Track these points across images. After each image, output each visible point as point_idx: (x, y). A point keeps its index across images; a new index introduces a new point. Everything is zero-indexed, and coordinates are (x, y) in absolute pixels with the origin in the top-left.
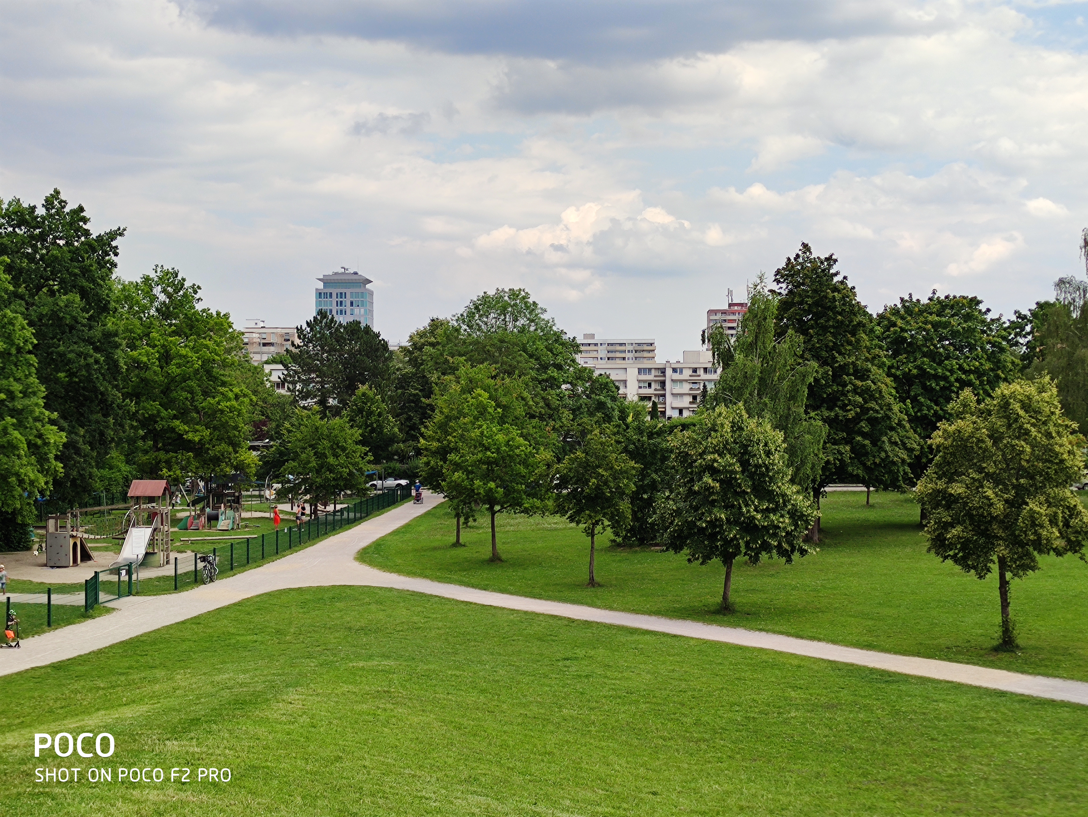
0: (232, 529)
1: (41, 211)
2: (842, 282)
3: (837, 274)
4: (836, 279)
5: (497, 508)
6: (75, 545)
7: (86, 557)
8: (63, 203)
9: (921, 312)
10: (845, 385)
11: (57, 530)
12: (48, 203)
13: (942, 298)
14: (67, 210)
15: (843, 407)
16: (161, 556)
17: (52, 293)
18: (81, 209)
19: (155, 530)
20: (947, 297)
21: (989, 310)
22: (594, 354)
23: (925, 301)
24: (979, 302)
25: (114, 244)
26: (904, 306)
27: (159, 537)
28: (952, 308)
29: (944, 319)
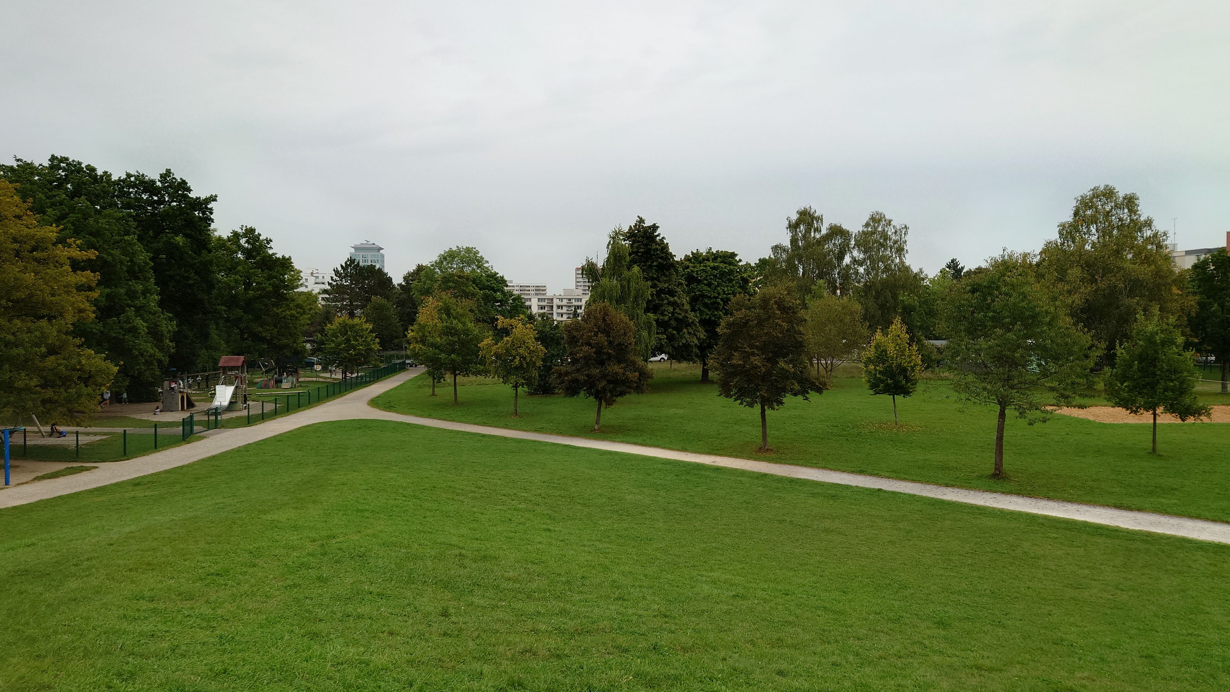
0: (292, 387)
1: (159, 183)
2: (662, 240)
3: (659, 235)
4: (658, 238)
5: (457, 372)
6: (183, 398)
7: (191, 405)
8: (173, 179)
9: (704, 260)
10: (663, 301)
12: (163, 179)
13: (715, 252)
14: (175, 183)
15: (662, 314)
18: (185, 182)
19: (236, 387)
20: (718, 251)
21: (740, 260)
23: (705, 253)
24: (736, 255)
25: (209, 206)
26: (693, 256)
27: (239, 391)
28: (720, 258)
29: (716, 264)
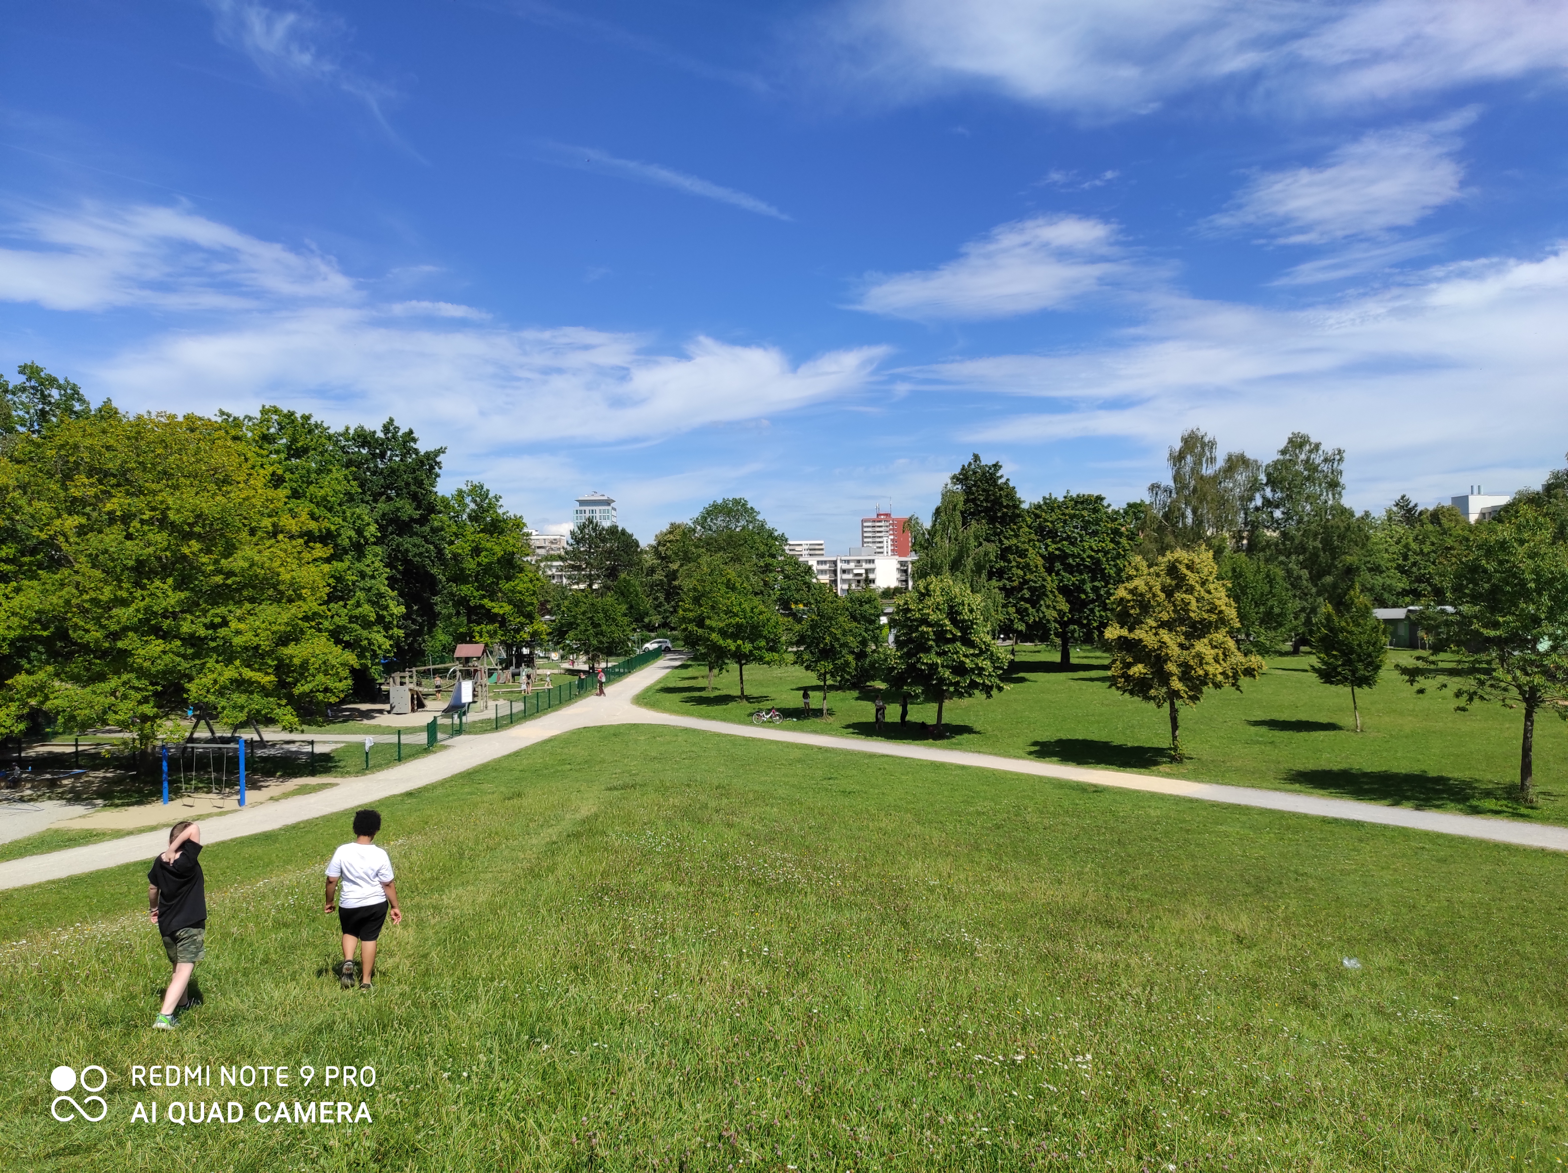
1: (380, 435)
2: (1006, 483)
3: (1002, 476)
4: (1000, 481)
5: (744, 661)
7: (422, 705)
8: (397, 429)
9: (1058, 507)
10: (1010, 563)
12: (386, 429)
13: (1075, 496)
14: (400, 434)
15: (1010, 579)
16: (481, 703)
17: (389, 499)
18: (411, 432)
19: (478, 682)
20: (1078, 496)
21: (1109, 505)
23: (1061, 499)
24: (1102, 499)
25: (438, 459)
26: (1045, 503)
27: (480, 688)
28: (1082, 503)
29: (1076, 512)
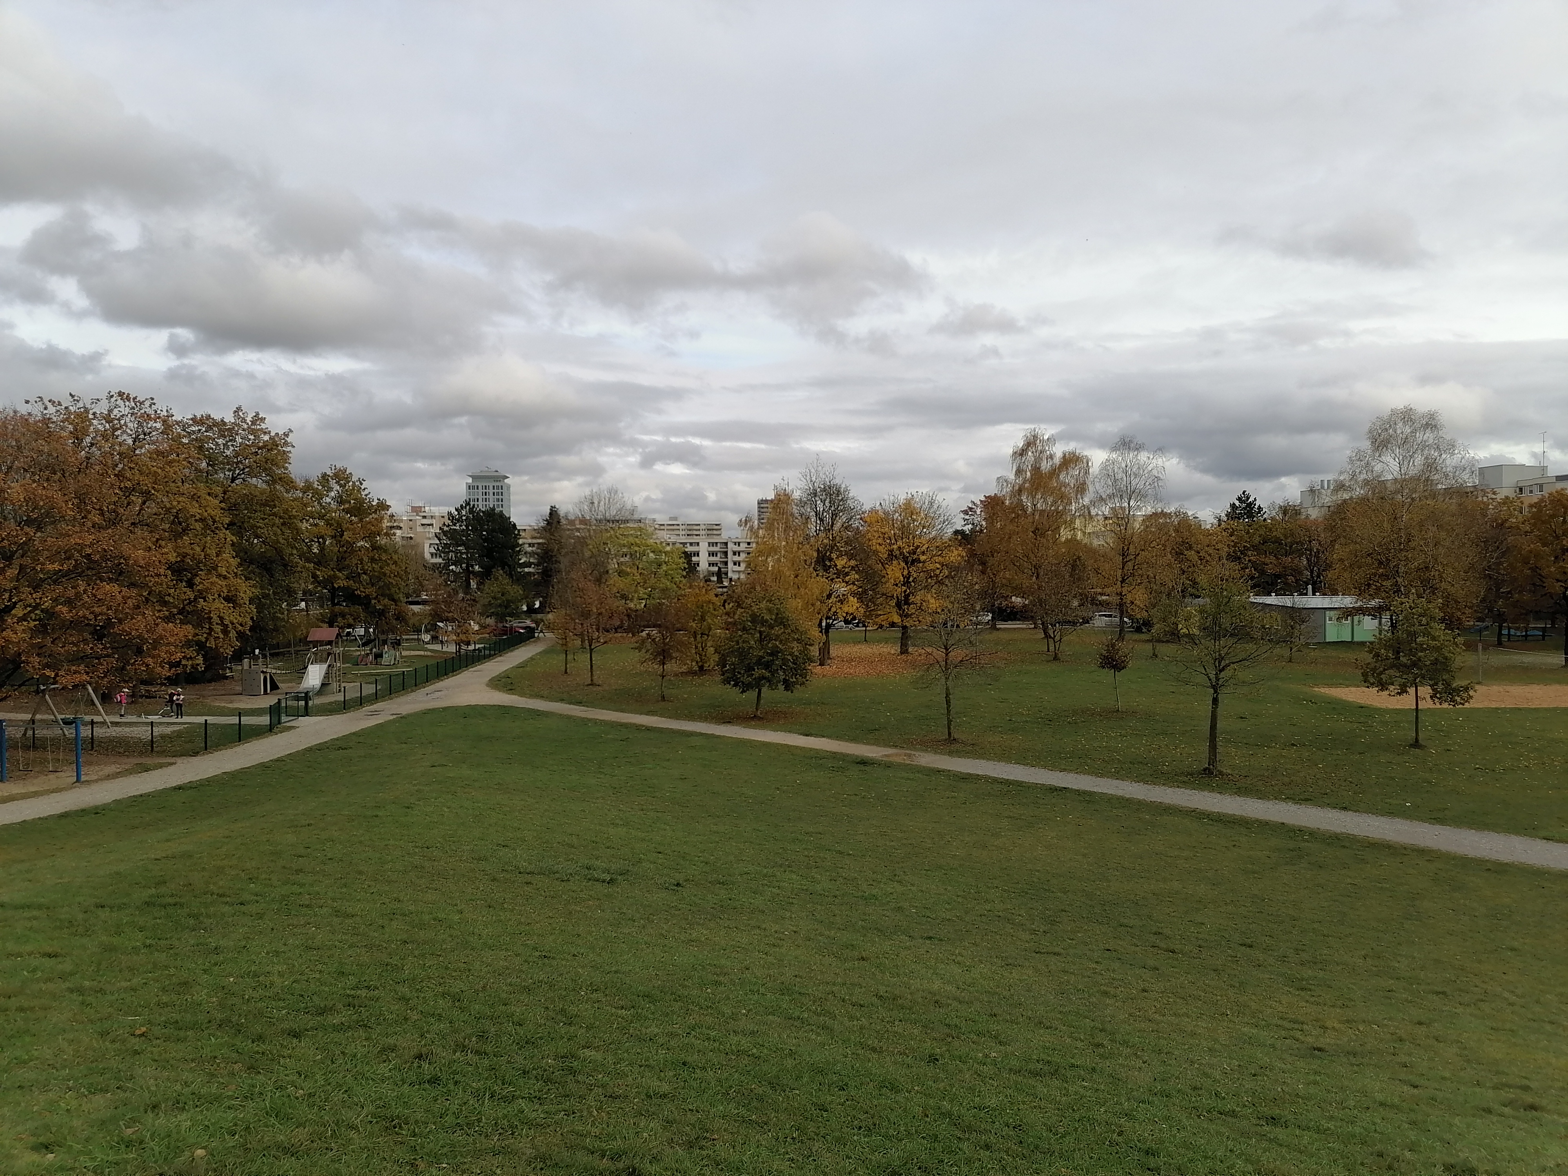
0: (394, 664)
6: (265, 679)
7: (274, 687)
11: (250, 667)
16: (334, 685)
19: (329, 666)
22: (677, 532)
27: (332, 671)
